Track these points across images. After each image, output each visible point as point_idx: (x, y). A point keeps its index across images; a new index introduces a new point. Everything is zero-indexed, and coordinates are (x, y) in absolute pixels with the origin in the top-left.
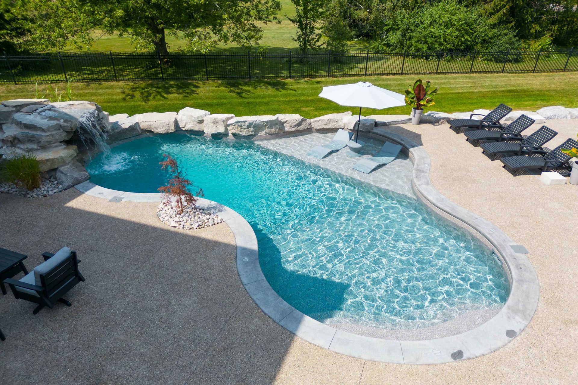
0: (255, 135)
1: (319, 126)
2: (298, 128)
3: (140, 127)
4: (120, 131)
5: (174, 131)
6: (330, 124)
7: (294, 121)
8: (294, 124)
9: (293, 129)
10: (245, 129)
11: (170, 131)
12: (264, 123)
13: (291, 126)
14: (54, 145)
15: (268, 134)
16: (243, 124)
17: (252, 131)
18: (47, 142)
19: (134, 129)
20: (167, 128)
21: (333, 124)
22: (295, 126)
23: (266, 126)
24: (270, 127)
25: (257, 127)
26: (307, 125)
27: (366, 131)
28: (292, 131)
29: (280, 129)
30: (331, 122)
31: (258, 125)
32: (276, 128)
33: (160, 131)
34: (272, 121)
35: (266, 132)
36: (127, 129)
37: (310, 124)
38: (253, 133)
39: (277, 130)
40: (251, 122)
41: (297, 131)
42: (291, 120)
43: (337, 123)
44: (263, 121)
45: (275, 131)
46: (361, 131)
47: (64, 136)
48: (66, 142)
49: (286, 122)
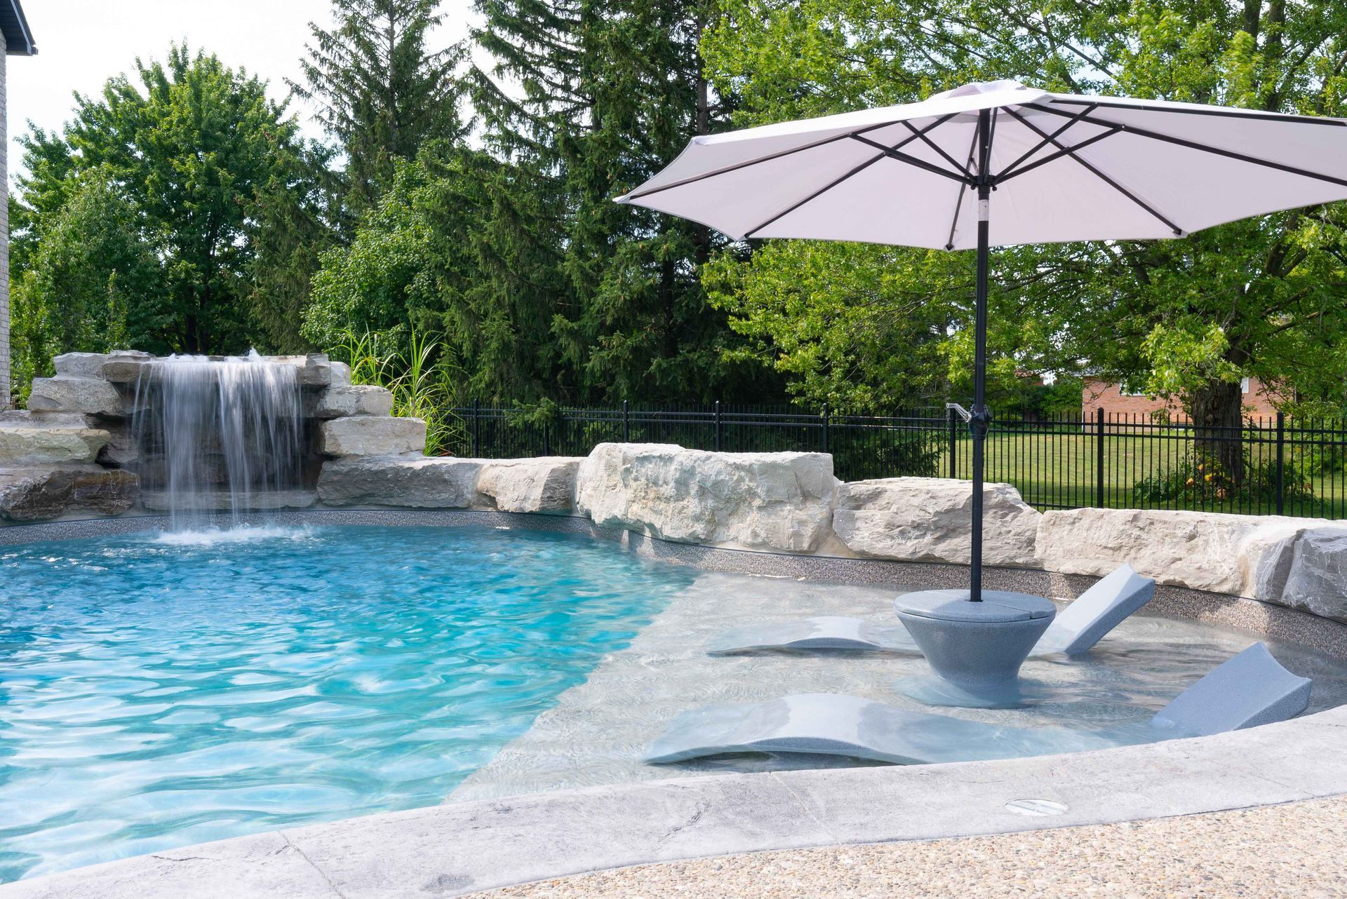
0: (707, 543)
1: (1069, 554)
3: (475, 484)
4: (383, 472)
6: (1146, 552)
7: (916, 501)
8: (911, 517)
9: (905, 548)
10: (668, 500)
11: (530, 507)
12: (741, 480)
13: (890, 526)
14: (64, 416)
15: (764, 544)
16: (662, 471)
17: (697, 518)
18: (48, 400)
19: (445, 481)
20: (522, 491)
21: (1167, 552)
22: (920, 528)
23: (751, 493)
24: (771, 505)
25: (716, 497)
26: (1011, 539)
27: (1324, 610)
28: (892, 553)
29: (826, 531)
30: (1151, 538)
31: (716, 484)
32: (801, 515)
33: (508, 502)
34: (774, 466)
35: (755, 534)
36: (416, 474)
37: (1031, 542)
38: (700, 529)
39: (808, 531)
40: (688, 464)
41: (929, 561)
42: (905, 490)
43: (1190, 550)
44: (737, 467)
45: (797, 535)
46: (1302, 609)
47: (105, 399)
48: (101, 420)
49: (875, 495)
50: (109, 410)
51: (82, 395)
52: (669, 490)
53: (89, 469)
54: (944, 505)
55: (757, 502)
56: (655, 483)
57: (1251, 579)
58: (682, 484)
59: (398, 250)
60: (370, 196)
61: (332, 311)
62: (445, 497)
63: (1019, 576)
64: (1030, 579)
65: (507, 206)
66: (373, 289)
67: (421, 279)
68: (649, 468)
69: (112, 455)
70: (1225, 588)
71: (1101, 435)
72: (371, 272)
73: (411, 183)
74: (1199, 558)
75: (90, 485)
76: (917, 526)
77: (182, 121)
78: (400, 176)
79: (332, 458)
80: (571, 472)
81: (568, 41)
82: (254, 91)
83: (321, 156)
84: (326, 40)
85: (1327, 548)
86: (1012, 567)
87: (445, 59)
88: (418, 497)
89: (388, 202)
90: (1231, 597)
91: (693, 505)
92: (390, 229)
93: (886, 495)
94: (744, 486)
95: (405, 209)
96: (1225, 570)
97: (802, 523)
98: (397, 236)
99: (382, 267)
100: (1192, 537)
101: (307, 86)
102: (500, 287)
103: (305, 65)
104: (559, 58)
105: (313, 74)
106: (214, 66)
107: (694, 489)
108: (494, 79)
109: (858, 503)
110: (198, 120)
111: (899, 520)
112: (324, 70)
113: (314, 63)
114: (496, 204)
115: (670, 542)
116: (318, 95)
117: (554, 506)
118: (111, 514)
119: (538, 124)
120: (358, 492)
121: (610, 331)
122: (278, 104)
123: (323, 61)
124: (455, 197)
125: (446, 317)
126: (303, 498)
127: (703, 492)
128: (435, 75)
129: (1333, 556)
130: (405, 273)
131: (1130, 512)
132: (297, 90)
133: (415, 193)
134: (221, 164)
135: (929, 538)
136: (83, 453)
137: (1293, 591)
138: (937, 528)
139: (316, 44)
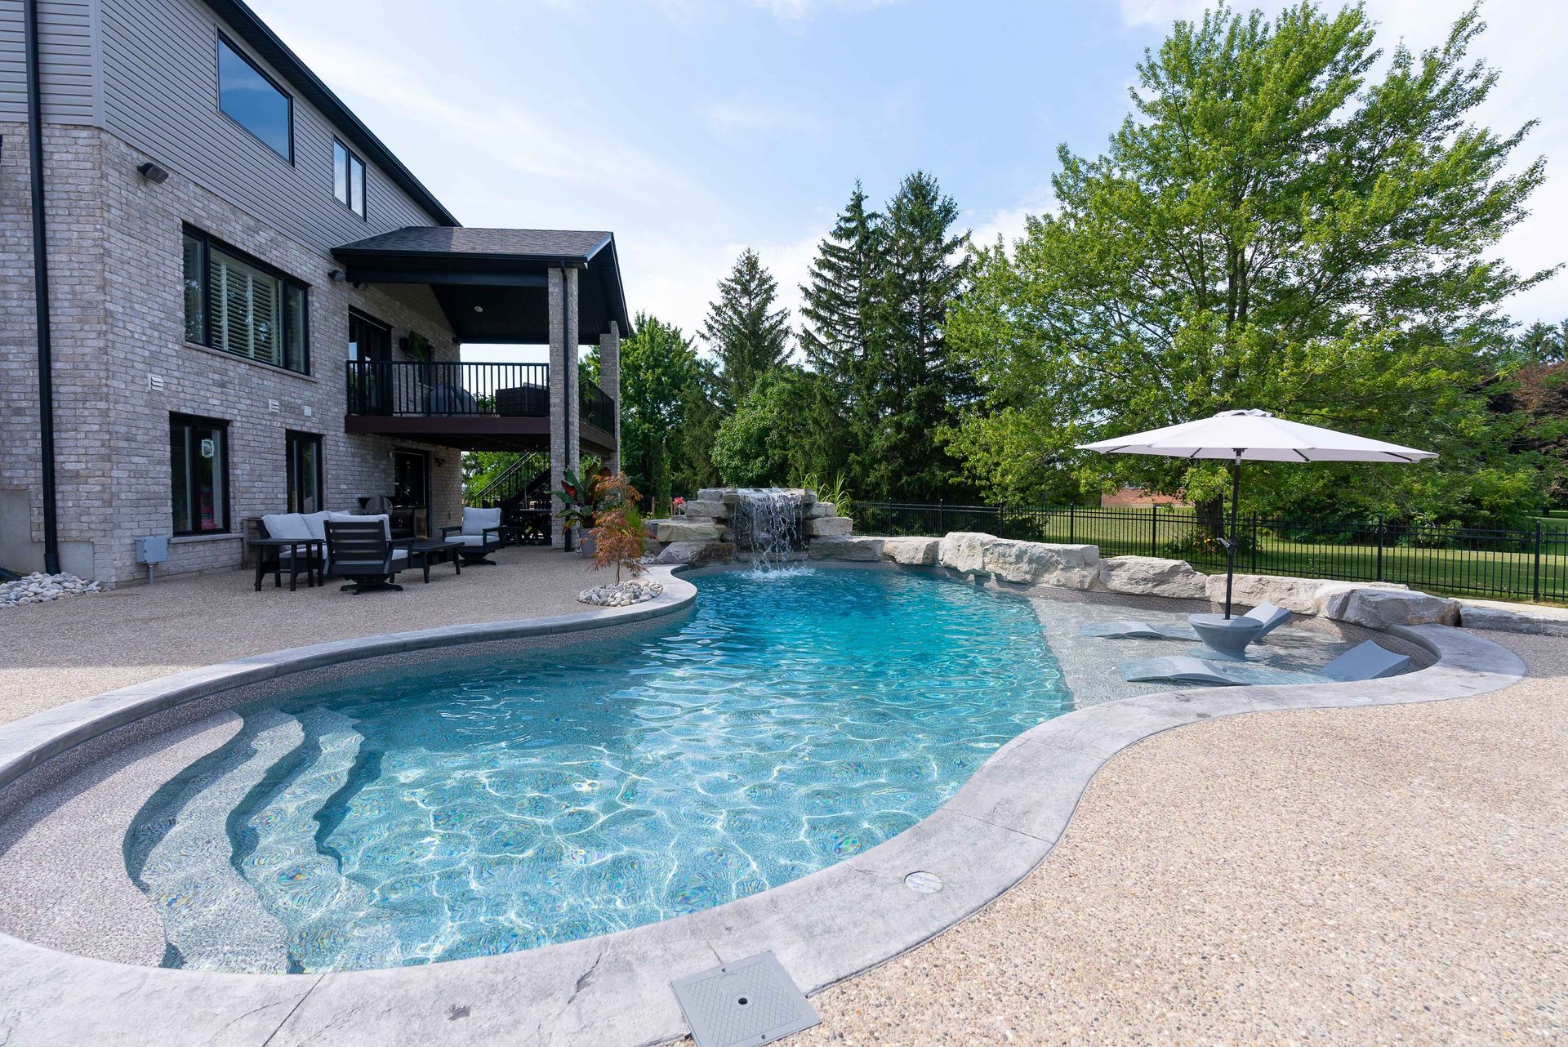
0: (1032, 584)
2: (1156, 590)
3: (882, 550)
5: (920, 562)
7: (1144, 568)
8: (1141, 575)
9: (1139, 589)
10: (1011, 564)
11: (915, 562)
12: (1052, 556)
13: (1130, 579)
14: (703, 519)
15: (1063, 585)
16: (1008, 551)
17: (1026, 573)
19: (869, 548)
20: (911, 554)
21: (1277, 595)
22: (1146, 580)
23: (1058, 562)
24: (1066, 569)
25: (1037, 563)
26: (1192, 586)
27: (1372, 625)
28: (1132, 591)
29: (1097, 579)
30: (1269, 589)
31: (1038, 557)
32: (1085, 573)
33: (902, 559)
34: (1071, 551)
35: (1059, 581)
36: (854, 545)
37: (1203, 588)
38: (1028, 577)
39: (1088, 580)
40: (1023, 548)
41: (1150, 596)
42: (1136, 563)
43: (1290, 595)
44: (1050, 550)
45: (1082, 582)
46: (1357, 624)
47: (721, 511)
48: (719, 520)
49: (1121, 565)
50: (723, 516)
51: (710, 509)
52: (1012, 559)
53: (718, 543)
54: (1158, 571)
55: (1061, 566)
56: (1004, 556)
57: (1323, 608)
58: (1019, 557)
59: (762, 419)
60: (742, 390)
61: (729, 450)
62: (868, 555)
63: (1195, 603)
64: (1201, 604)
65: (824, 397)
66: (748, 439)
67: (774, 434)
68: (1001, 549)
69: (726, 536)
70: (1309, 612)
71: (1155, 520)
72: (747, 431)
73: (765, 385)
74: (1294, 599)
75: (718, 550)
76: (1145, 580)
77: (644, 353)
78: (759, 380)
79: (816, 537)
80: (936, 545)
81: (852, 312)
82: (676, 335)
83: (710, 367)
84: (718, 309)
85: (1372, 599)
86: (1192, 599)
87: (778, 318)
88: (855, 556)
89: (753, 394)
90: (1313, 616)
91: (1025, 566)
92: (754, 408)
93: (1127, 565)
94: (1054, 559)
95: (763, 398)
96: (1309, 604)
97: (1084, 576)
98: (759, 412)
99: (754, 430)
100: (1290, 589)
101: (708, 334)
102: (820, 439)
103: (706, 323)
104: (844, 320)
105: (710, 328)
106: (656, 322)
107: (1026, 559)
108: (816, 334)
109: (1112, 568)
110: (653, 352)
111: (1135, 576)
112: (716, 326)
113: (712, 323)
114: (819, 397)
115: (1011, 583)
116: (713, 338)
117: (928, 561)
118: (726, 563)
119: (836, 355)
120: (826, 553)
121: (879, 462)
122: (687, 341)
123: (716, 321)
124: (795, 393)
125: (790, 454)
126: (803, 555)
127: (1030, 561)
128: (772, 328)
129: (1377, 603)
130: (766, 431)
131: (1257, 577)
132: (703, 336)
133: (769, 391)
134: (664, 374)
135: (1150, 585)
136: (715, 536)
137: (1350, 615)
138: (1154, 580)
139: (713, 313)
